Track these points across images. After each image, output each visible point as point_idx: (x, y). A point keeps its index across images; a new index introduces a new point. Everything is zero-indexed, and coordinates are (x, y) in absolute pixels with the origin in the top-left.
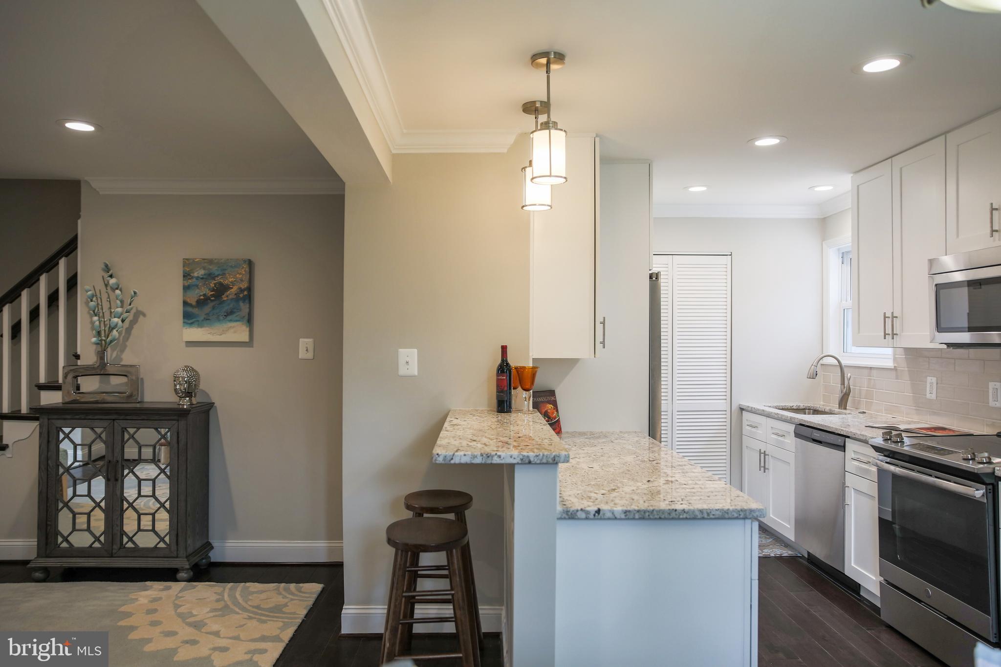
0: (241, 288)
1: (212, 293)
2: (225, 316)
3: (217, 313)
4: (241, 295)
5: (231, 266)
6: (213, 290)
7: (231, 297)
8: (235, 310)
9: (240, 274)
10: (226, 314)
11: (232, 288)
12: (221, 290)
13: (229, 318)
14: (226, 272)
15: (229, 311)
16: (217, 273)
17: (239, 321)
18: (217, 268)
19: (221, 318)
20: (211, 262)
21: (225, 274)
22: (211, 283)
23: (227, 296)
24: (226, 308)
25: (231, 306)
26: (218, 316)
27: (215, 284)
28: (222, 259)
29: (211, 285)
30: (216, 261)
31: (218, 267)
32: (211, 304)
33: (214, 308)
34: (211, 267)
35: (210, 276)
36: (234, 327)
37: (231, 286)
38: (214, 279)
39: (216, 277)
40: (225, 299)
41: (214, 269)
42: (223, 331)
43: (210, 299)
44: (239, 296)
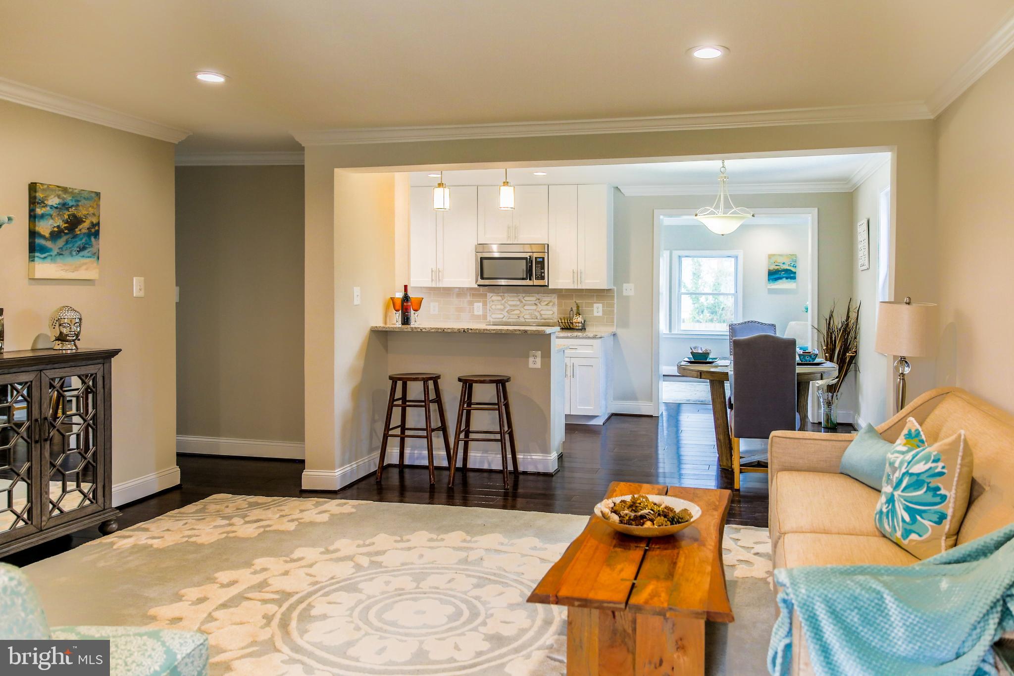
0: (92, 223)
1: (66, 225)
2: (78, 251)
3: (70, 248)
4: (93, 230)
5: (85, 198)
6: (67, 222)
7: (84, 231)
8: (87, 246)
9: (93, 207)
10: (78, 249)
11: (85, 222)
12: (74, 222)
13: (82, 253)
14: (80, 204)
15: (82, 246)
16: (71, 204)
17: (91, 257)
18: (70, 198)
19: (74, 253)
20: (65, 190)
21: (78, 205)
22: (65, 213)
23: (80, 230)
24: (79, 243)
25: (83, 241)
26: (71, 251)
27: (69, 216)
28: (76, 189)
29: (65, 216)
30: (70, 190)
31: (73, 197)
32: (64, 238)
33: (67, 242)
34: (65, 196)
35: (64, 206)
36: (86, 264)
37: (84, 220)
38: (67, 209)
39: (70, 208)
40: (79, 233)
41: (69, 199)
42: (76, 267)
43: (64, 232)
44: (91, 231)
